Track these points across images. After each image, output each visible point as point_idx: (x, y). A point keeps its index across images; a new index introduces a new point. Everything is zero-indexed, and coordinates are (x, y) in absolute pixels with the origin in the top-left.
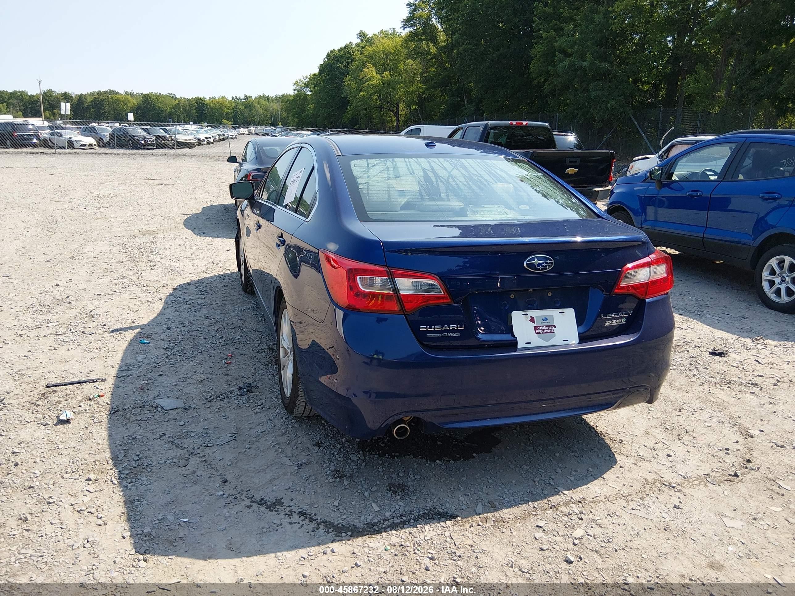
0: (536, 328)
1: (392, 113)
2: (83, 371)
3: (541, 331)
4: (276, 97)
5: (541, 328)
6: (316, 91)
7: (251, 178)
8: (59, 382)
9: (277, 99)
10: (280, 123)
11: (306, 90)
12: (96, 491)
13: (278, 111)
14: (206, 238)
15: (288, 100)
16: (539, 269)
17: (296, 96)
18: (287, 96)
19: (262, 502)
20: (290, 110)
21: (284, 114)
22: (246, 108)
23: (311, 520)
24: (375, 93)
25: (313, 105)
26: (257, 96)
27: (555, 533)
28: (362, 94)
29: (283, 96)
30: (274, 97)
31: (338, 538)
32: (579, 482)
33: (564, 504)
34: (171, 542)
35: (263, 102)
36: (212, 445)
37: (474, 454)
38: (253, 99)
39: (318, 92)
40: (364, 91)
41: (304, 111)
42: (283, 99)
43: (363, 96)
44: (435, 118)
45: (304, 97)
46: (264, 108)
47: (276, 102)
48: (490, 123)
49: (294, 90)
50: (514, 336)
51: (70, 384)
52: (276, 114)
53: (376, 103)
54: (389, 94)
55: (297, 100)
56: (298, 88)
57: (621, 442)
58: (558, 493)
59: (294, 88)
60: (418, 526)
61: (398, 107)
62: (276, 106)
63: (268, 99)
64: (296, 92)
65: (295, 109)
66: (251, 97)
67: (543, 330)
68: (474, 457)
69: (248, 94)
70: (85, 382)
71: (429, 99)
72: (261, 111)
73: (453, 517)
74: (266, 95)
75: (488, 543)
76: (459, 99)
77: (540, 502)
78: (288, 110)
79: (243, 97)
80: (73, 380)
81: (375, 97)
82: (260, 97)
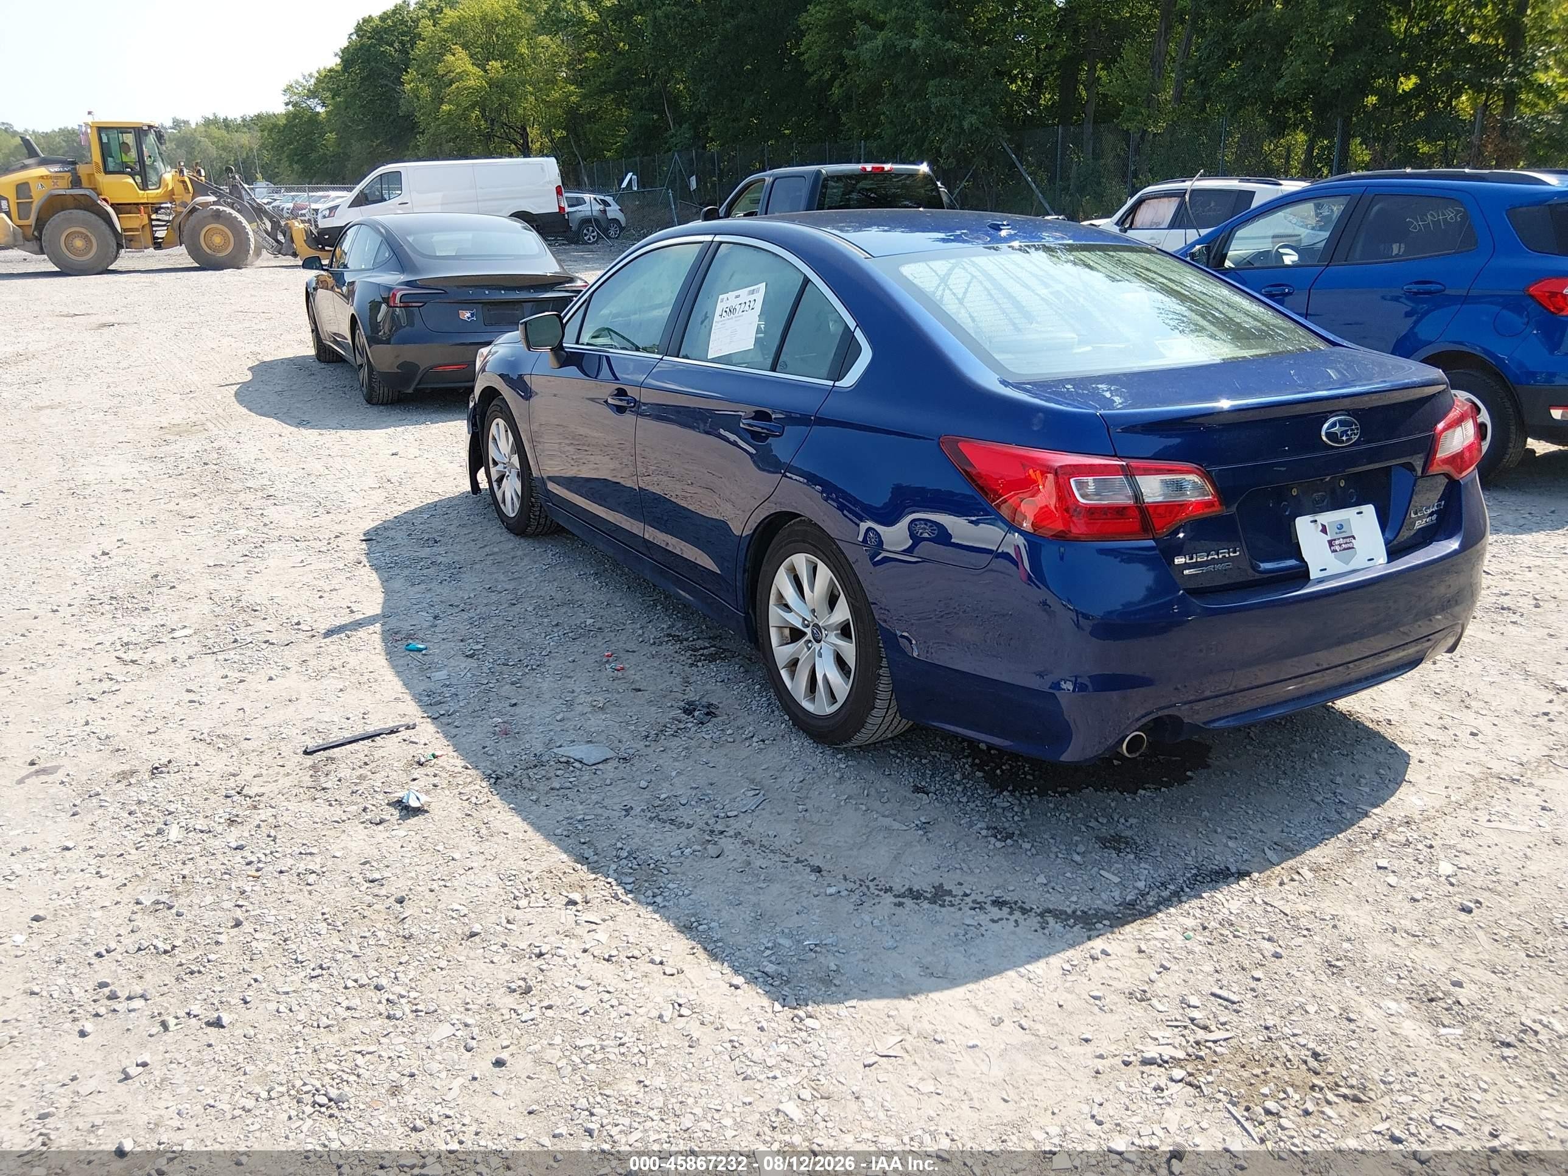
0: (1331, 543)
1: (513, 146)
2: (350, 715)
3: (1337, 548)
4: (244, 120)
5: (1337, 542)
6: (337, 106)
7: (397, 300)
8: (321, 742)
9: (248, 124)
10: (259, 176)
11: (312, 103)
12: (604, 920)
13: (251, 149)
14: (323, 432)
15: (275, 126)
16: (1343, 442)
17: (291, 117)
18: (269, 116)
19: (916, 895)
20: (282, 147)
21: (267, 156)
22: (178, 146)
23: (1024, 911)
24: (473, 106)
25: (333, 136)
26: (201, 121)
27: (1415, 874)
28: (445, 107)
29: (259, 117)
30: (239, 121)
31: (1092, 933)
32: (1381, 793)
33: (1388, 828)
34: (827, 981)
35: (215, 131)
36: (735, 813)
37: (1189, 773)
38: (193, 126)
39: (343, 106)
40: (450, 102)
41: (313, 149)
42: (261, 123)
43: (449, 113)
44: (608, 154)
45: (310, 118)
46: (220, 144)
47: (245, 130)
48: (826, 169)
49: (287, 104)
50: (1302, 560)
51: (350, 743)
52: (248, 157)
53: (478, 126)
54: (503, 107)
55: (296, 126)
56: (295, 98)
57: (1389, 722)
58: (1366, 815)
59: (286, 99)
60: (1204, 895)
61: (524, 135)
62: (245, 139)
63: (227, 124)
64: (290, 107)
65: (291, 143)
66: (186, 123)
67: (1340, 545)
68: (1191, 778)
69: (182, 117)
70: (379, 735)
71: (591, 117)
72: (213, 152)
73: (1242, 875)
74: (221, 116)
75: (1328, 903)
76: (655, 117)
77: (1350, 831)
78: (278, 148)
79: (168, 123)
80: (347, 735)
81: (474, 115)
82: (208, 123)
